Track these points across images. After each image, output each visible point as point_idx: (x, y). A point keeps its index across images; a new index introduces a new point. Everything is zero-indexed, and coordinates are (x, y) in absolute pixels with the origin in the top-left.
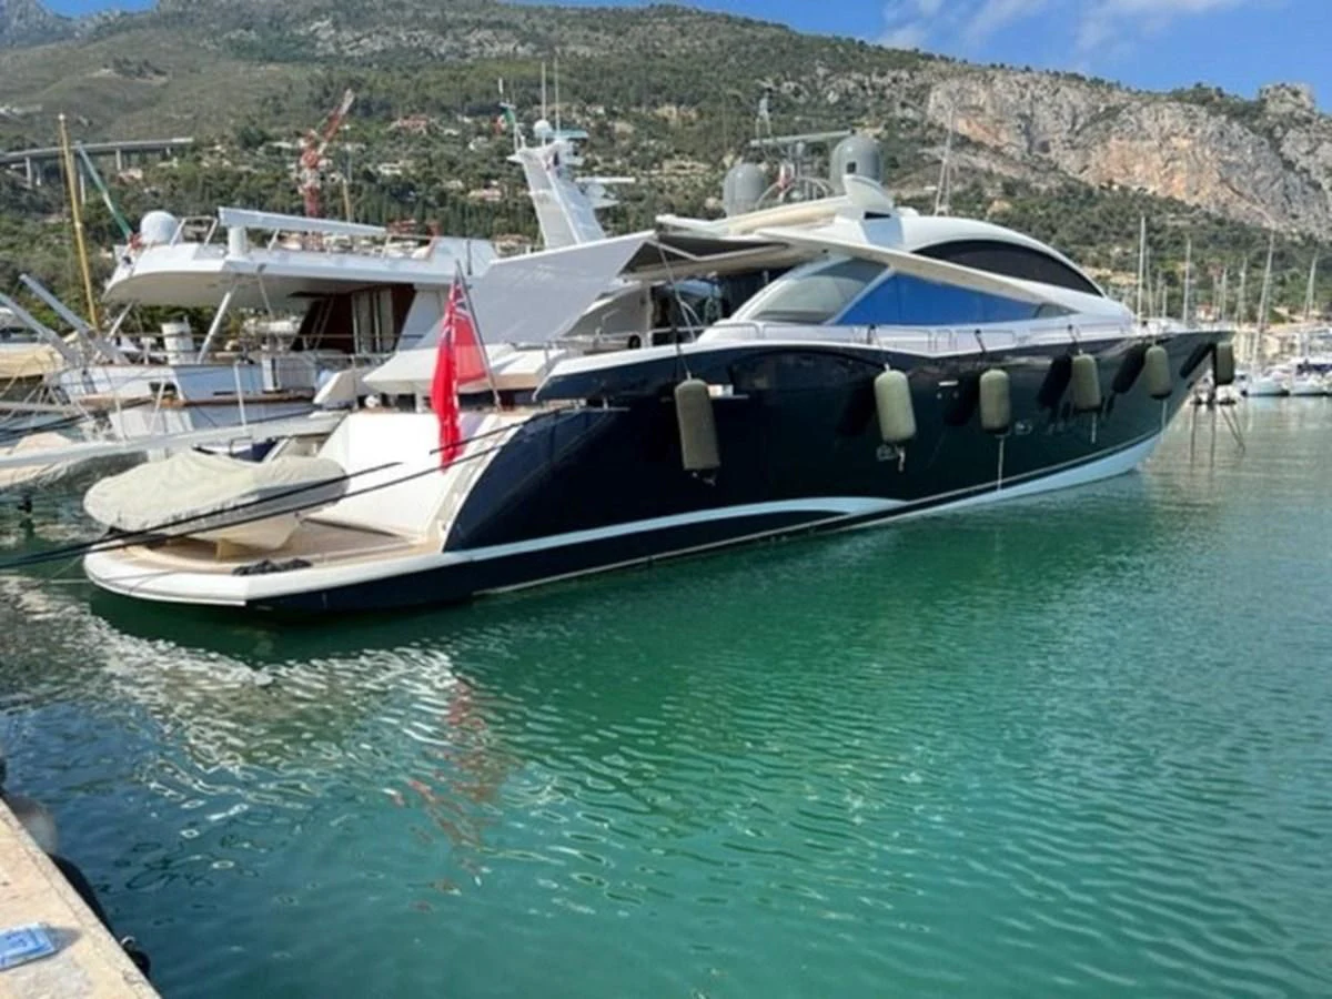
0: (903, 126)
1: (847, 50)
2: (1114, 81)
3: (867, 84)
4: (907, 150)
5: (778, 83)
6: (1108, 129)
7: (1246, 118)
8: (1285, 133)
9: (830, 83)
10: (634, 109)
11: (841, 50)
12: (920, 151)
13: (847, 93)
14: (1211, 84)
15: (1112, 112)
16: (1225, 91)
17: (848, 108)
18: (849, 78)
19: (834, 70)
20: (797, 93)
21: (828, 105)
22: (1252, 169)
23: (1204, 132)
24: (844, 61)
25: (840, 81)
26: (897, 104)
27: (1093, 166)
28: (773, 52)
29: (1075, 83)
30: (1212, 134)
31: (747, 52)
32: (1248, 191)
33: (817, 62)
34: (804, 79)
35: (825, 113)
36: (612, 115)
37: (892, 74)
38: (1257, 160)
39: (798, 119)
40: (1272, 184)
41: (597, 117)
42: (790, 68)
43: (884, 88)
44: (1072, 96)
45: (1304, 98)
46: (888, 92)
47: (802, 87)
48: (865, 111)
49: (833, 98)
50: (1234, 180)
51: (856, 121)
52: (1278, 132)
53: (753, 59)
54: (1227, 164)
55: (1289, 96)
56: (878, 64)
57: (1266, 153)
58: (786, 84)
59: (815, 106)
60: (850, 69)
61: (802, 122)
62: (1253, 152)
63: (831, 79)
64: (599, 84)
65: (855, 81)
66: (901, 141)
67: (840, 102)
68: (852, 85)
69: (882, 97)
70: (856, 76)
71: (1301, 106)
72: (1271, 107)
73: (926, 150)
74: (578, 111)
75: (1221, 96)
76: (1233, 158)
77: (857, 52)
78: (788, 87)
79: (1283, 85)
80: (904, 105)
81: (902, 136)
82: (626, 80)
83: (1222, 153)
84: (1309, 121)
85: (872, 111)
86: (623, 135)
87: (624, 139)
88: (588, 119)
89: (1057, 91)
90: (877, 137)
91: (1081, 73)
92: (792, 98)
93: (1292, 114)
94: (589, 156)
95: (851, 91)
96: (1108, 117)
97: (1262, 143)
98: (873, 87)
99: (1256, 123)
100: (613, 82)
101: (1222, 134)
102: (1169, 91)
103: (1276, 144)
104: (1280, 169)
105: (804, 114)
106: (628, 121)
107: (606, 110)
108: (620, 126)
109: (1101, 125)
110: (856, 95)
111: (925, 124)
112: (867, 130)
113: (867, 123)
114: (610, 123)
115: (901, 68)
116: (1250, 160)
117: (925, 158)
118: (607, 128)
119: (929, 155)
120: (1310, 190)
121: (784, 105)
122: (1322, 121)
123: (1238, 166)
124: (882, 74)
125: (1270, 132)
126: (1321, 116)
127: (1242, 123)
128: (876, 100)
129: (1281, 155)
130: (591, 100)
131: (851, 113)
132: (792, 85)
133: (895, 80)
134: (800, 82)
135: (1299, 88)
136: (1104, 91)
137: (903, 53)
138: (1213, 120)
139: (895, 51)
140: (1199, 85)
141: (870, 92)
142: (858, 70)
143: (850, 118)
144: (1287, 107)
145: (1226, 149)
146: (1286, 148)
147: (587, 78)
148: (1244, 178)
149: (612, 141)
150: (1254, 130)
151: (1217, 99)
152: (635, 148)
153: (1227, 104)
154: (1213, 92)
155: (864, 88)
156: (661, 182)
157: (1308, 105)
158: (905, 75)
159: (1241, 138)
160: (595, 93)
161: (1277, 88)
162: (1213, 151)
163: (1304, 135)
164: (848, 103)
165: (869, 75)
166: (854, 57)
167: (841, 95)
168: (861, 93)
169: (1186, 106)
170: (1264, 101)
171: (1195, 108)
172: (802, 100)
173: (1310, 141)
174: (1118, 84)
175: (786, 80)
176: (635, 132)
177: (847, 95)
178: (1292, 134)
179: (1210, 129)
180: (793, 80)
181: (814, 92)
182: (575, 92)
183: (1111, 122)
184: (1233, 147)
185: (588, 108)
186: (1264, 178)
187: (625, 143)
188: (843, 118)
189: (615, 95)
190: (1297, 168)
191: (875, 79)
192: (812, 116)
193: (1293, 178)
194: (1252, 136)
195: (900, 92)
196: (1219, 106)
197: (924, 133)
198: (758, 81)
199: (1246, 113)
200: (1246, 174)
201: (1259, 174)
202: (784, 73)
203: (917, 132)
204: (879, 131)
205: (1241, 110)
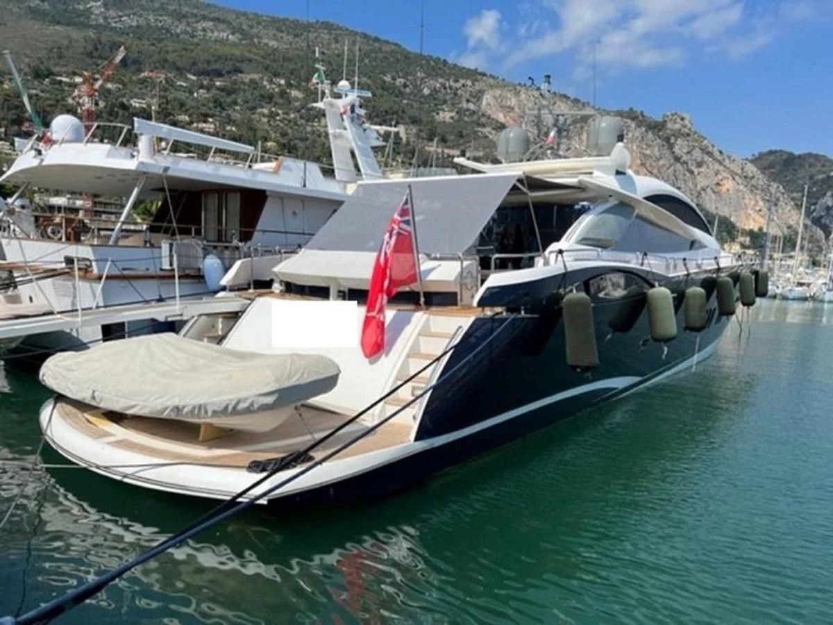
0: (467, 113)
1: (436, 64)
2: (586, 101)
3: (447, 85)
4: (469, 128)
5: (394, 79)
6: (582, 128)
7: (656, 130)
8: (676, 140)
9: (426, 82)
10: (304, 84)
11: (433, 64)
12: (476, 129)
13: (435, 88)
14: (637, 109)
15: (585, 119)
16: (645, 114)
17: (435, 99)
18: (437, 81)
19: (428, 75)
20: (405, 86)
21: (423, 96)
22: (658, 159)
23: (633, 136)
24: (434, 70)
25: (431, 82)
26: (464, 100)
27: (573, 148)
28: (392, 59)
29: (564, 100)
30: (637, 138)
31: (376, 58)
32: (655, 171)
33: (418, 68)
34: (410, 78)
35: (422, 100)
36: (289, 85)
37: (462, 81)
38: (661, 154)
39: (405, 101)
40: (668, 169)
41: (280, 85)
42: (401, 70)
43: (457, 89)
44: (563, 108)
45: (686, 122)
46: (459, 92)
47: (408, 83)
48: (445, 102)
49: (426, 91)
50: (648, 165)
51: (439, 107)
52: (672, 140)
53: (379, 62)
54: (644, 155)
55: (679, 120)
56: (454, 75)
57: (666, 152)
58: (399, 80)
59: (415, 96)
60: (437, 75)
61: (407, 104)
62: (659, 150)
63: (426, 80)
64: (282, 66)
65: (441, 84)
66: (466, 122)
67: (430, 95)
68: (438, 85)
69: (456, 94)
70: (441, 80)
71: (685, 126)
72: (669, 125)
73: (480, 129)
74: (267, 81)
75: (643, 116)
76: (648, 152)
77: (442, 66)
78: (399, 81)
79: (676, 114)
80: (468, 101)
81: (466, 119)
82: (299, 65)
83: (642, 148)
84: (688, 135)
85: (449, 102)
86: (296, 99)
87: (297, 101)
88: (274, 86)
89: (555, 103)
90: (452, 118)
91: (569, 95)
92: (402, 89)
93: (680, 130)
94: (273, 109)
95: (437, 89)
96: (582, 121)
97: (663, 145)
98: (451, 88)
99: (661, 133)
100: (291, 66)
101: (643, 138)
102: (615, 110)
103: (671, 147)
104: (672, 161)
105: (409, 99)
106: (299, 90)
107: (286, 82)
108: (294, 93)
109: (578, 125)
110: (440, 91)
111: (480, 113)
112: (446, 113)
113: (446, 109)
114: (288, 91)
115: (467, 78)
116: (657, 154)
117: (479, 134)
118: (286, 93)
119: (482, 133)
120: (688, 174)
121: (397, 92)
122: (696, 136)
123: (651, 157)
124: (457, 81)
125: (668, 140)
126: (695, 133)
127: (653, 133)
128: (452, 96)
129: (673, 153)
130: (276, 75)
131: (436, 102)
132: (402, 81)
133: (463, 85)
134: (408, 80)
135: (684, 115)
136: (581, 106)
137: (469, 70)
138: (638, 130)
139: (464, 68)
140: (631, 109)
141: (449, 91)
142: (442, 77)
143: (436, 105)
144: (677, 126)
145: (645, 147)
146: (676, 149)
147: (274, 61)
148: (653, 164)
149: (290, 103)
150: (659, 137)
151: (641, 118)
152: (303, 108)
153: (645, 121)
154: (639, 113)
155: (445, 88)
156: (319, 131)
157: (689, 126)
158: (469, 83)
159: (653, 141)
160: (279, 71)
161: (673, 115)
162: (638, 147)
163: (686, 143)
164: (436, 96)
165: (448, 80)
166: (440, 69)
167: (432, 91)
168: (443, 91)
169: (625, 120)
170: (666, 121)
171: (629, 121)
172: (408, 90)
173: (689, 146)
174: (588, 104)
175: (399, 77)
176: (304, 98)
177: (435, 91)
178: (679, 141)
179: (637, 134)
180: (403, 78)
181: (415, 86)
182: (267, 69)
183: (583, 124)
184: (649, 146)
185: (274, 80)
186: (664, 165)
187: (297, 104)
188: (432, 105)
189: (292, 74)
190: (681, 161)
191: (452, 83)
192: (413, 101)
193: (679, 166)
194: (658, 140)
195: (466, 93)
196: (641, 121)
197: (479, 119)
198: (381, 76)
199: (656, 127)
200: (655, 162)
201: (661, 162)
202: (398, 73)
203: (475, 117)
204: (453, 114)
205: (653, 125)
